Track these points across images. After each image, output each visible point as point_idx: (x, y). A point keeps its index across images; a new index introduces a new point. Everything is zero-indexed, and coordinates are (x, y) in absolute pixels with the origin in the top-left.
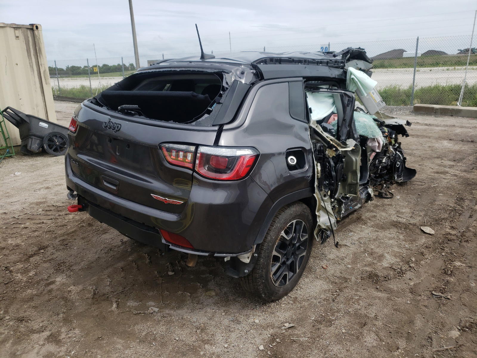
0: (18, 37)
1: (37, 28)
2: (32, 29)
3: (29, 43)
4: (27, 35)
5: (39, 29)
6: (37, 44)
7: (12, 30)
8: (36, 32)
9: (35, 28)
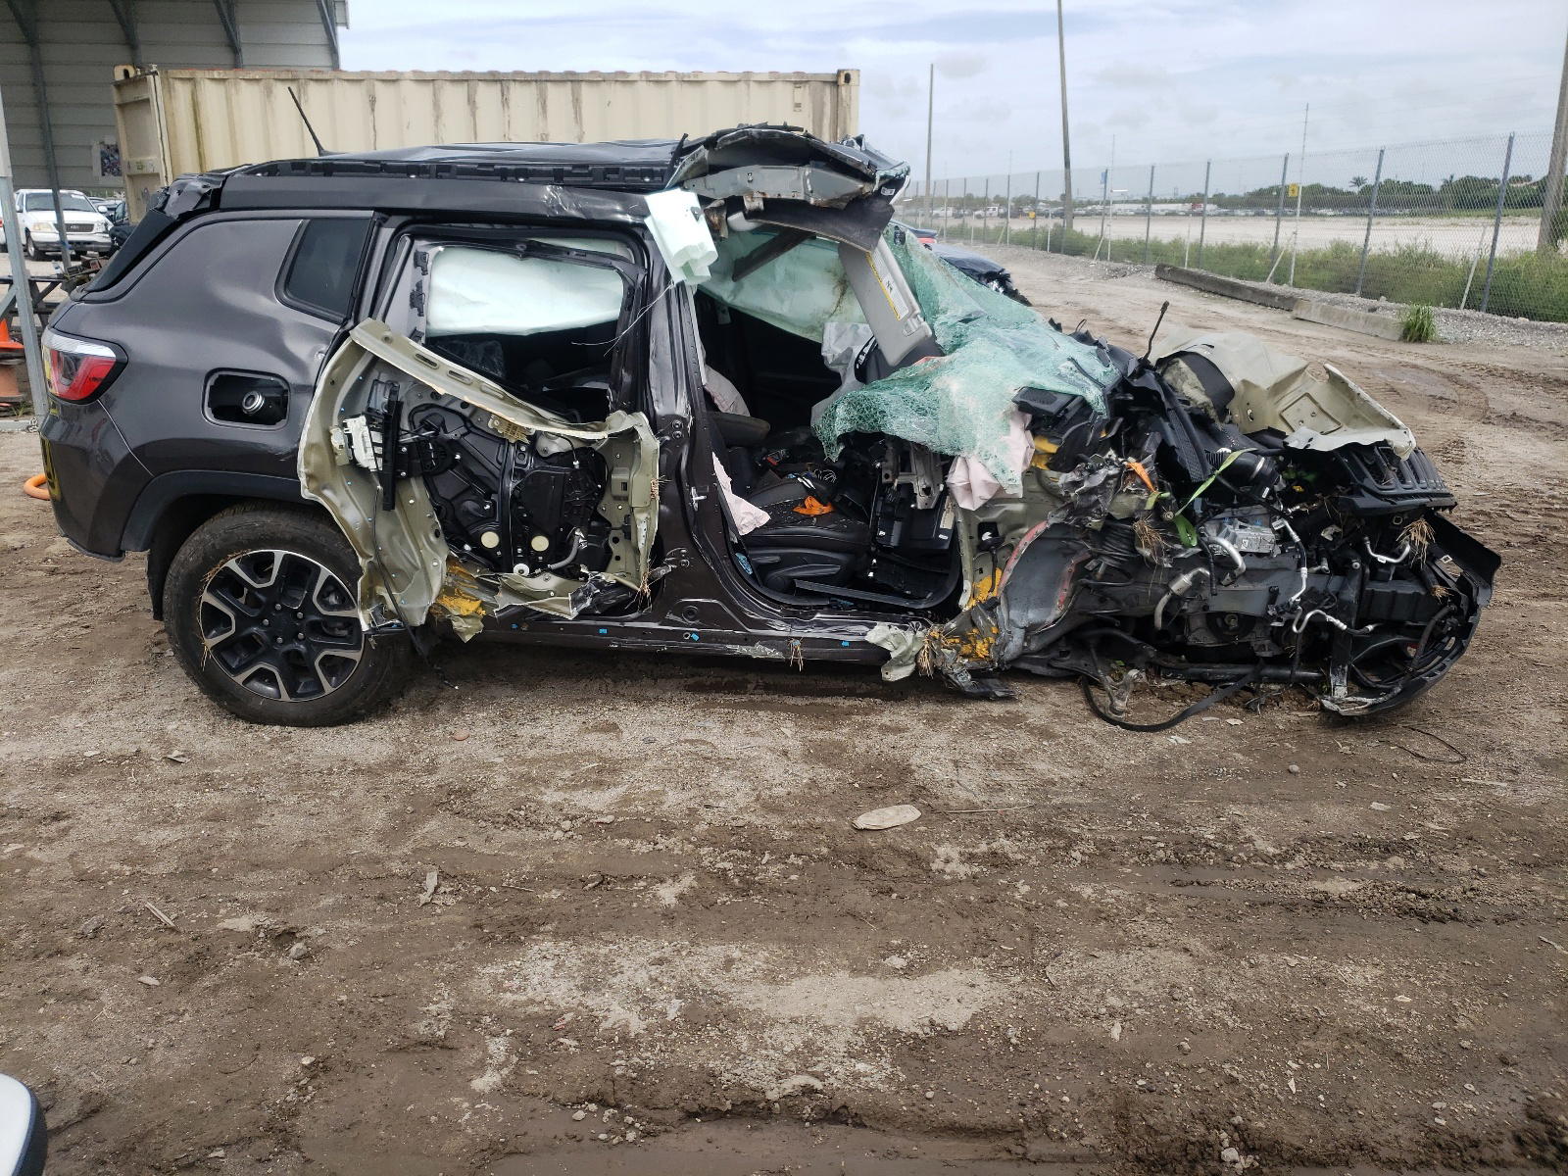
0: (798, 105)
1: (848, 78)
2: (835, 84)
3: (821, 120)
4: (822, 98)
5: (852, 82)
6: (841, 119)
7: (790, 87)
8: (843, 90)
9: (842, 79)
